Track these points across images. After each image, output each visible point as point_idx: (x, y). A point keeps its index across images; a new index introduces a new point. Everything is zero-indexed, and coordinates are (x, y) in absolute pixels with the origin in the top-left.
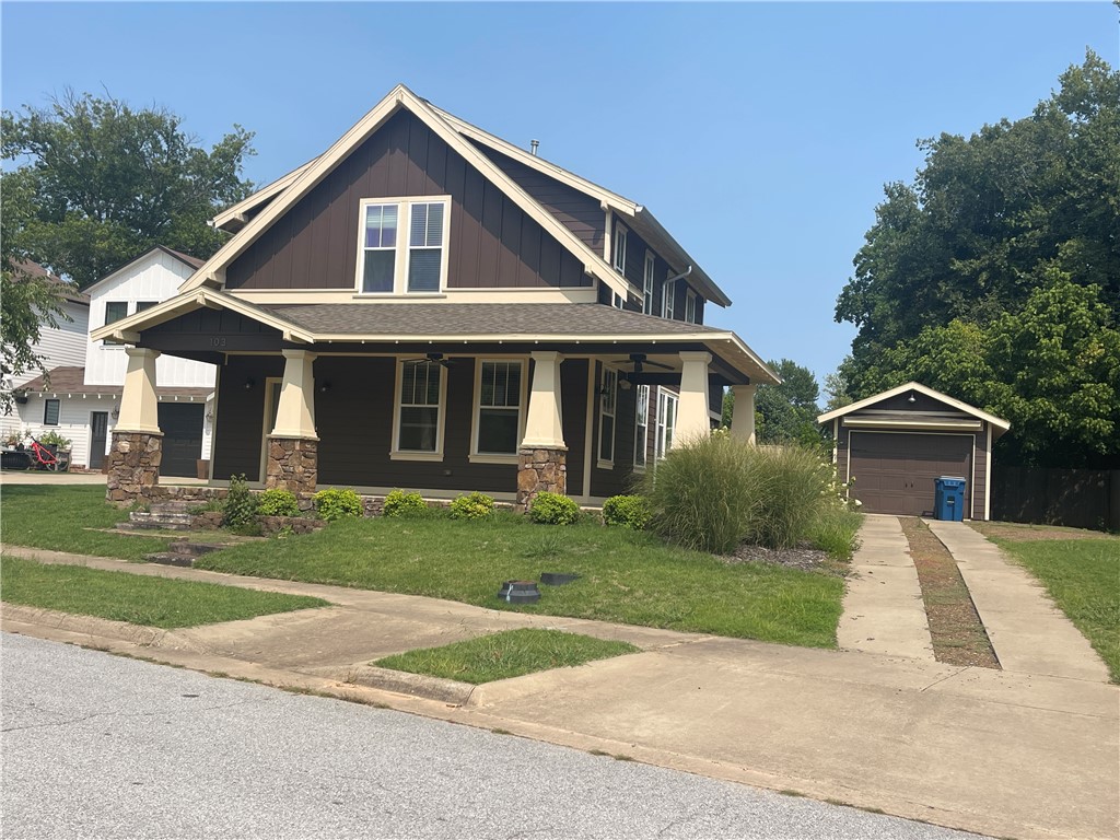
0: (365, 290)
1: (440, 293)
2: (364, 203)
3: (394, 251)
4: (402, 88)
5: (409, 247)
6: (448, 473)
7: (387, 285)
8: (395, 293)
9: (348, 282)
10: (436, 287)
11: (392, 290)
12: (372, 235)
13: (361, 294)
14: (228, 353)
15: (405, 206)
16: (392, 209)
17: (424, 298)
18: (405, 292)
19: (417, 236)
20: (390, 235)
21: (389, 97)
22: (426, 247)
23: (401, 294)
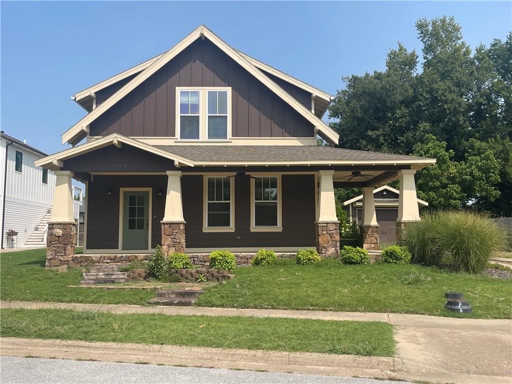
0: (181, 138)
1: (228, 140)
2: (179, 90)
3: (199, 116)
4: (203, 27)
5: (207, 115)
6: (238, 238)
7: (196, 135)
8: (200, 140)
9: (170, 133)
10: (225, 136)
11: (199, 138)
12: (184, 107)
13: (179, 140)
14: (93, 174)
15: (204, 93)
16: (196, 94)
17: (218, 142)
18: (207, 139)
19: (211, 108)
20: (195, 107)
21: (196, 31)
22: (218, 115)
23: (204, 140)
